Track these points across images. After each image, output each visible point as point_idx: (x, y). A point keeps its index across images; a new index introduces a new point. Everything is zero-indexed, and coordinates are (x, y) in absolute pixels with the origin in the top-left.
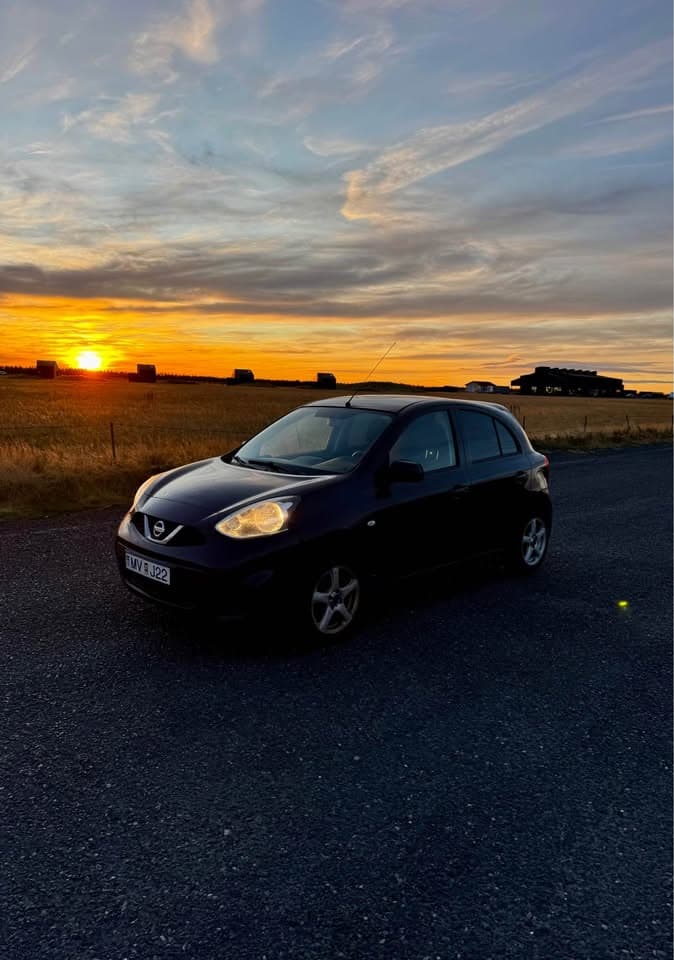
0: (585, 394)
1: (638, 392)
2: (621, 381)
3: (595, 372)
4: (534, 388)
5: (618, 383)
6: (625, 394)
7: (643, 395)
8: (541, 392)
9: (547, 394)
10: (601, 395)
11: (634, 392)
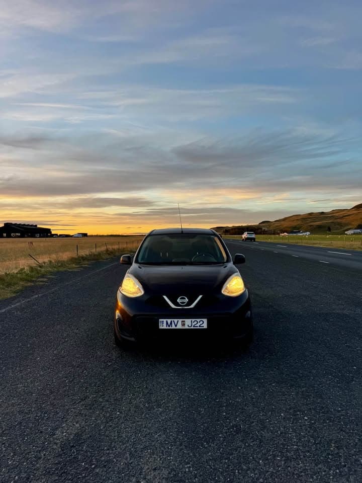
0: (33, 236)
1: (58, 235)
2: (49, 230)
3: (36, 226)
4: (5, 235)
5: (49, 231)
6: (52, 236)
7: (61, 236)
8: (9, 236)
9: (12, 237)
10: (40, 237)
11: (57, 235)
